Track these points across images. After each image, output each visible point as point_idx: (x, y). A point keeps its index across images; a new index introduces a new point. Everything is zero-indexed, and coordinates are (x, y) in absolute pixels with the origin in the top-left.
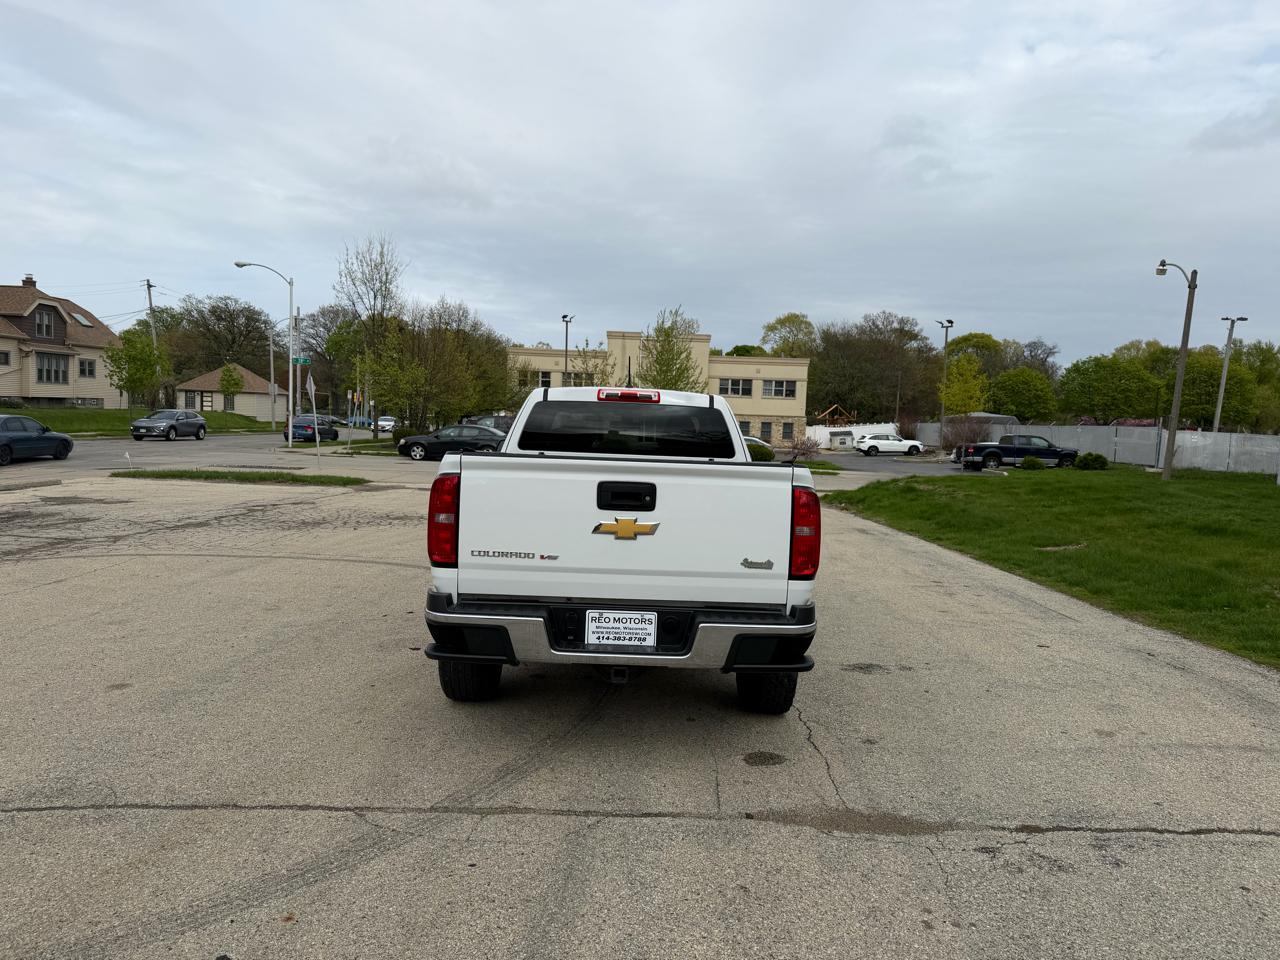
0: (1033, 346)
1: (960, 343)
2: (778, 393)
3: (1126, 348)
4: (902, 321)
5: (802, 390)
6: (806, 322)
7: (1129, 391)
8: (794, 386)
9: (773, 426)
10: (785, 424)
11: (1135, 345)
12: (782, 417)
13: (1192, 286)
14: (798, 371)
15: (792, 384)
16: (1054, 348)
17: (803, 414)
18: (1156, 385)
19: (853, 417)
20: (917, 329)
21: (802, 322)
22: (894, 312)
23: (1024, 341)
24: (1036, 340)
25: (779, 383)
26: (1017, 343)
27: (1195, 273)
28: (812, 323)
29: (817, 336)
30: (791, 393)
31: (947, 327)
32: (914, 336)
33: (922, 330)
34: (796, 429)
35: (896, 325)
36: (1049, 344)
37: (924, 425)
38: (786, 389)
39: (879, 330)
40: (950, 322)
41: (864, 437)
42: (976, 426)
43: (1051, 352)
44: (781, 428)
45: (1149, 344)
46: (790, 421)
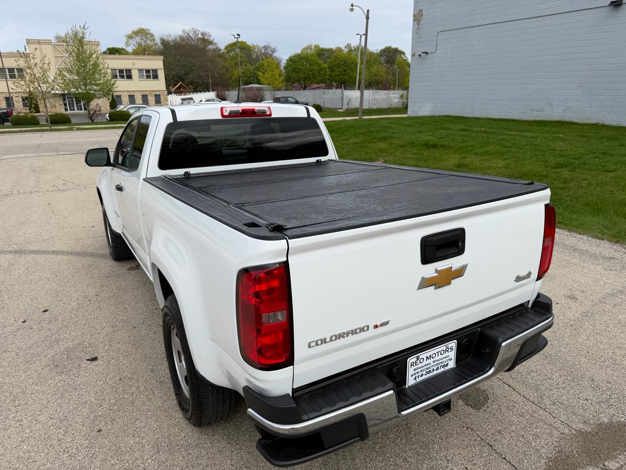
0: (266, 47)
1: (232, 46)
2: (148, 77)
3: (306, 48)
4: (203, 34)
5: (161, 74)
6: (150, 34)
7: (314, 70)
8: (157, 73)
9: (149, 97)
10: (155, 95)
11: (309, 47)
12: (153, 91)
13: (367, 18)
14: (157, 63)
15: (155, 71)
16: (275, 48)
17: (164, 88)
18: (324, 67)
19: (191, 89)
20: (211, 38)
21: (147, 33)
22: (198, 28)
23: (261, 45)
24: (267, 45)
25: (148, 71)
26: (259, 46)
27: (368, 11)
28: (154, 34)
29: (158, 41)
30: (156, 77)
31: (237, 38)
32: (211, 43)
33: (214, 39)
34: (162, 98)
35: (200, 36)
36: (273, 46)
37: (229, 92)
38: (152, 74)
39: (192, 38)
40: (239, 35)
41: (201, 101)
42: (257, 93)
43: (274, 51)
44: (154, 98)
45: (315, 46)
46: (158, 93)
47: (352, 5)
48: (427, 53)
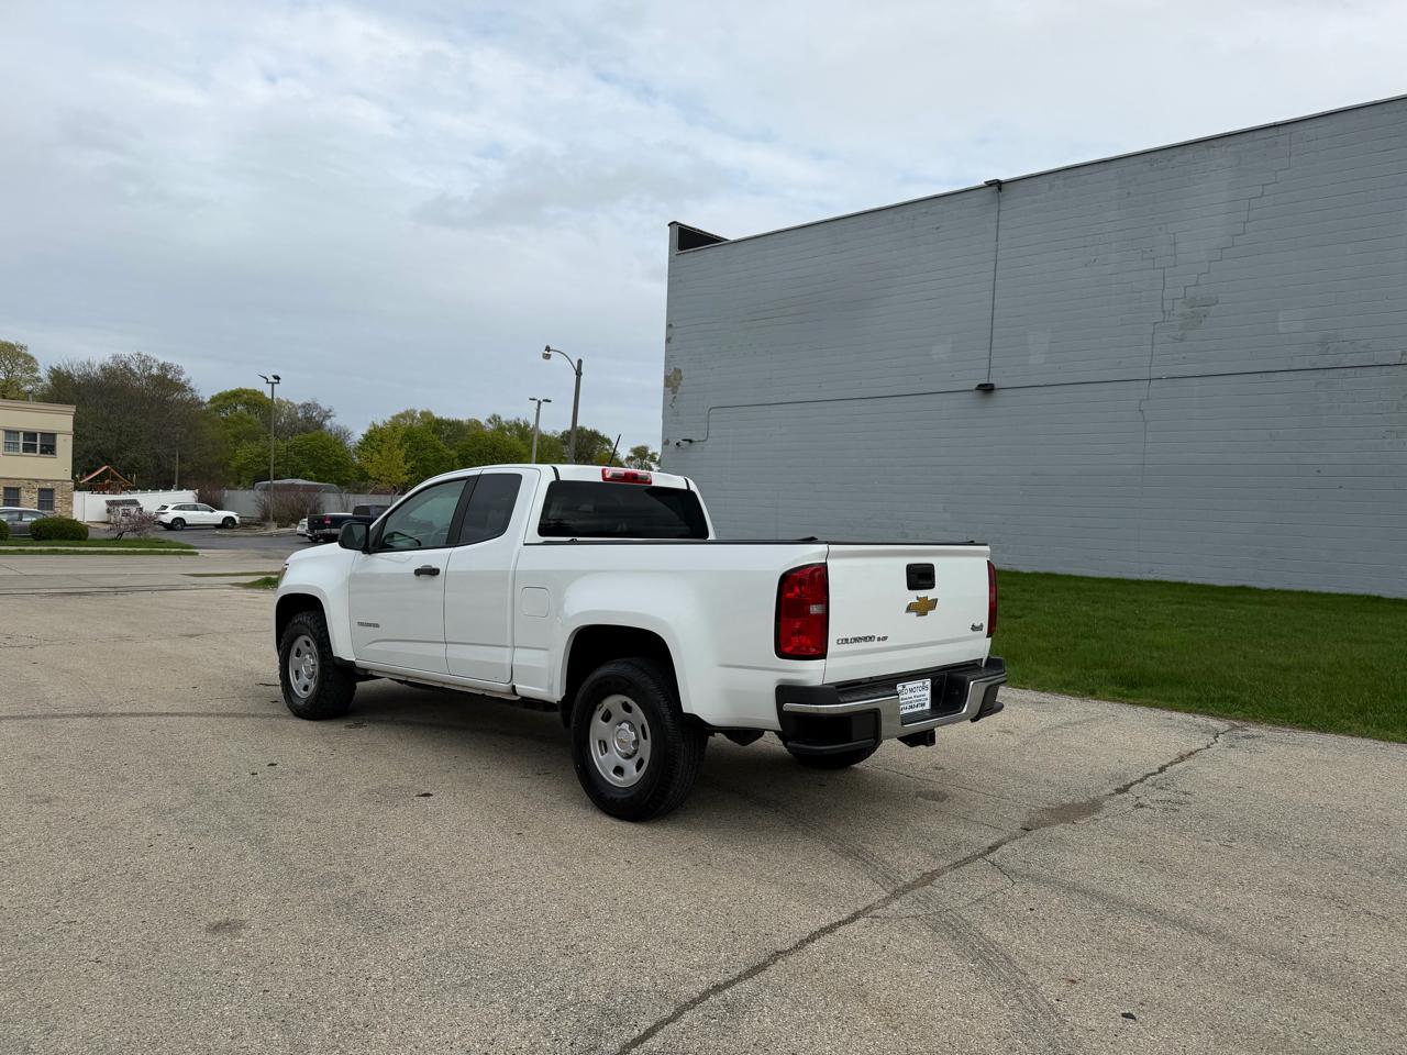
0: (306, 407)
1: (228, 398)
2: (29, 448)
3: (402, 416)
4: (163, 367)
5: (65, 446)
6: (26, 355)
7: (428, 460)
8: (54, 441)
9: (23, 494)
10: (41, 490)
11: (409, 415)
12: (36, 480)
13: (579, 373)
14: (60, 421)
15: (52, 436)
16: (330, 411)
17: (69, 476)
18: (450, 455)
19: (132, 482)
20: (183, 378)
21: (19, 354)
22: (153, 355)
23: (298, 402)
24: (310, 401)
25: (30, 436)
26: (291, 404)
27: (580, 362)
28: (36, 357)
29: (43, 373)
30: (49, 448)
31: (273, 384)
32: (181, 387)
33: (189, 381)
34: (58, 496)
35: (155, 371)
36: (325, 406)
37: (231, 492)
38: (44, 444)
39: (134, 374)
40: (277, 378)
41: (165, 507)
42: (302, 495)
43: (327, 415)
44: (36, 496)
45: (422, 414)
46: (49, 485)
47: (548, 349)
48: (691, 441)
